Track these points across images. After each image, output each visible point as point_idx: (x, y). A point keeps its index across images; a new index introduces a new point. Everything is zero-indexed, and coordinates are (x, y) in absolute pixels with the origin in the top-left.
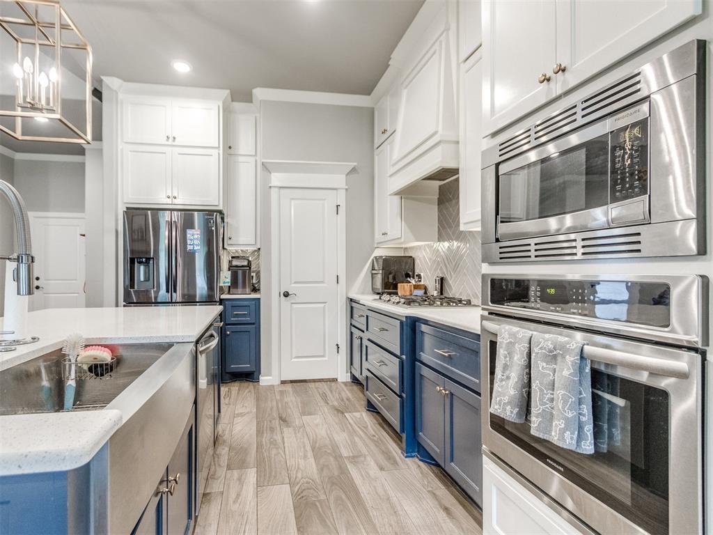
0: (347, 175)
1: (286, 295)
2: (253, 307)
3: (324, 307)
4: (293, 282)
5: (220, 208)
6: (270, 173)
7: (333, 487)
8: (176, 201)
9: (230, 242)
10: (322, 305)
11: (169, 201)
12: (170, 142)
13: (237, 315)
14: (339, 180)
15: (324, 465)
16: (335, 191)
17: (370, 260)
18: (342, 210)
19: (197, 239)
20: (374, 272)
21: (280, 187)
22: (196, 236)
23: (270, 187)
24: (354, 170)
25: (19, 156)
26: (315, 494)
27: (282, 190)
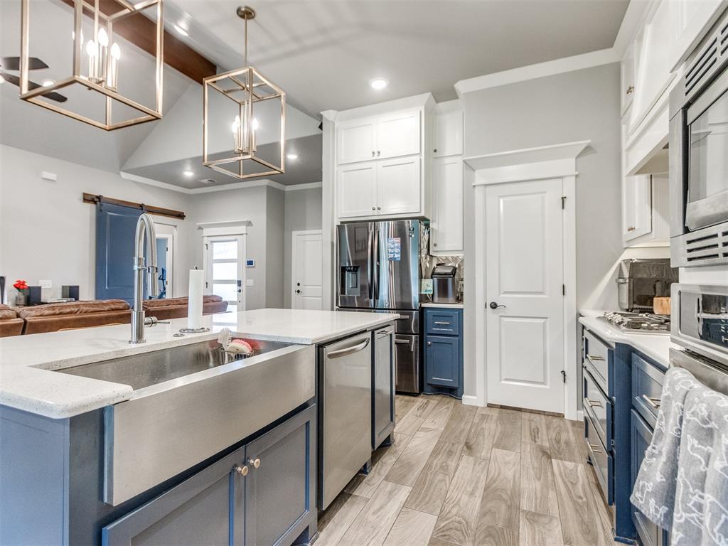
0: (576, 158)
1: (494, 306)
2: (456, 318)
3: (544, 324)
4: (502, 292)
5: (422, 214)
6: (474, 170)
7: (487, 539)
8: (381, 212)
9: (435, 249)
10: (542, 321)
11: (376, 212)
12: (376, 157)
13: (439, 326)
14: (567, 165)
15: (490, 510)
16: (560, 180)
17: (616, 264)
18: (570, 203)
19: (397, 247)
20: (621, 281)
21: (486, 185)
22: (396, 245)
23: (474, 186)
24: (588, 149)
25: (288, 188)
26: (462, 538)
27: (488, 188)
